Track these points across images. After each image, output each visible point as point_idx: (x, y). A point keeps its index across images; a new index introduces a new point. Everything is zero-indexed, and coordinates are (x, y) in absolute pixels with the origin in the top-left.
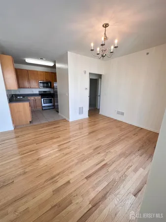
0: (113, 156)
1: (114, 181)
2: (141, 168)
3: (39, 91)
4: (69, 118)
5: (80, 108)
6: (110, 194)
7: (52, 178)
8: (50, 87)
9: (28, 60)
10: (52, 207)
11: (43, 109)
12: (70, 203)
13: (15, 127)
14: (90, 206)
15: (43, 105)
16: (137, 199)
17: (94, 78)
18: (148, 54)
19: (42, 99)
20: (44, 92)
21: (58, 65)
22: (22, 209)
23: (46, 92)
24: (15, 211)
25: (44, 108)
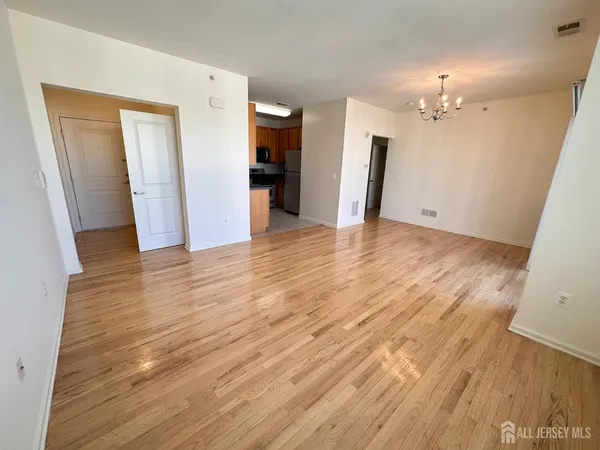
5: (353, 203)
18: (485, 109)
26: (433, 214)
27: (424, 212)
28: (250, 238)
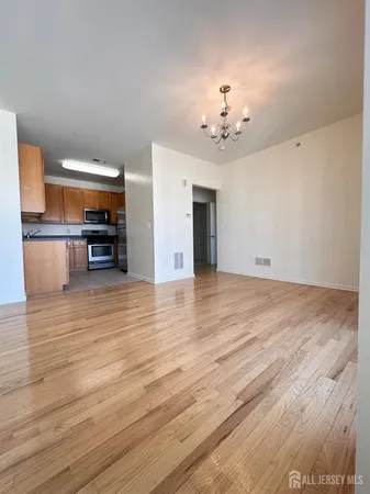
0: (266, 327)
1: (281, 361)
2: (332, 340)
3: (83, 231)
4: (153, 277)
5: (176, 255)
6: (278, 380)
7: (138, 367)
8: (108, 222)
9: (68, 164)
10: (151, 413)
11: (90, 269)
12: (192, 401)
13: (29, 297)
14: (240, 403)
15: (91, 259)
16: (339, 383)
17: (201, 200)
18: (299, 144)
19: (90, 246)
20: (93, 232)
21: (128, 177)
22: (74, 421)
23: (97, 232)
24: (58, 427)
25: (91, 267)
26: (267, 262)
27: (258, 261)
28: (25, 299)
